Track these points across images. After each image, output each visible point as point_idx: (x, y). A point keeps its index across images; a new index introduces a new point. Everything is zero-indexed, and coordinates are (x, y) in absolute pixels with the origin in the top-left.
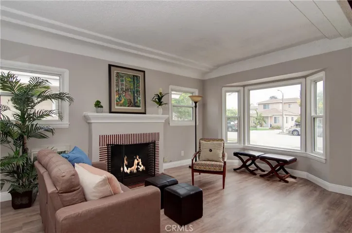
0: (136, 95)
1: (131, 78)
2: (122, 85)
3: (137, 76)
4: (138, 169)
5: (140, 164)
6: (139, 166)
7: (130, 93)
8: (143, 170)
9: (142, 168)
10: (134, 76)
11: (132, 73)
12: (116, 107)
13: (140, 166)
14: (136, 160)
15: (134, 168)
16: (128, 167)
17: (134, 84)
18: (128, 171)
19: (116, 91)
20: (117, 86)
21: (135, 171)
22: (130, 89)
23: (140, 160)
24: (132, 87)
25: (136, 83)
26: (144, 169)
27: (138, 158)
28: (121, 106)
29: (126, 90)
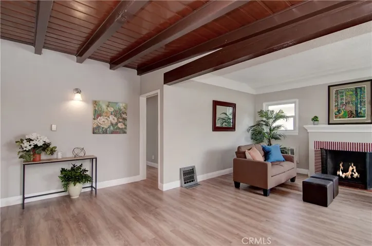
0: (359, 106)
1: (352, 91)
2: (342, 99)
3: (361, 88)
4: (352, 175)
5: (355, 171)
6: (353, 173)
7: (351, 105)
8: (357, 177)
9: (356, 175)
10: (356, 88)
11: (353, 86)
12: (335, 119)
13: (355, 173)
14: (351, 167)
15: (349, 174)
16: (343, 172)
17: (357, 96)
18: (343, 176)
19: (335, 106)
20: (337, 101)
21: (350, 177)
22: (352, 101)
23: (355, 167)
24: (354, 99)
25: (359, 95)
26: (359, 177)
27: (352, 165)
28: (340, 118)
29: (346, 103)
